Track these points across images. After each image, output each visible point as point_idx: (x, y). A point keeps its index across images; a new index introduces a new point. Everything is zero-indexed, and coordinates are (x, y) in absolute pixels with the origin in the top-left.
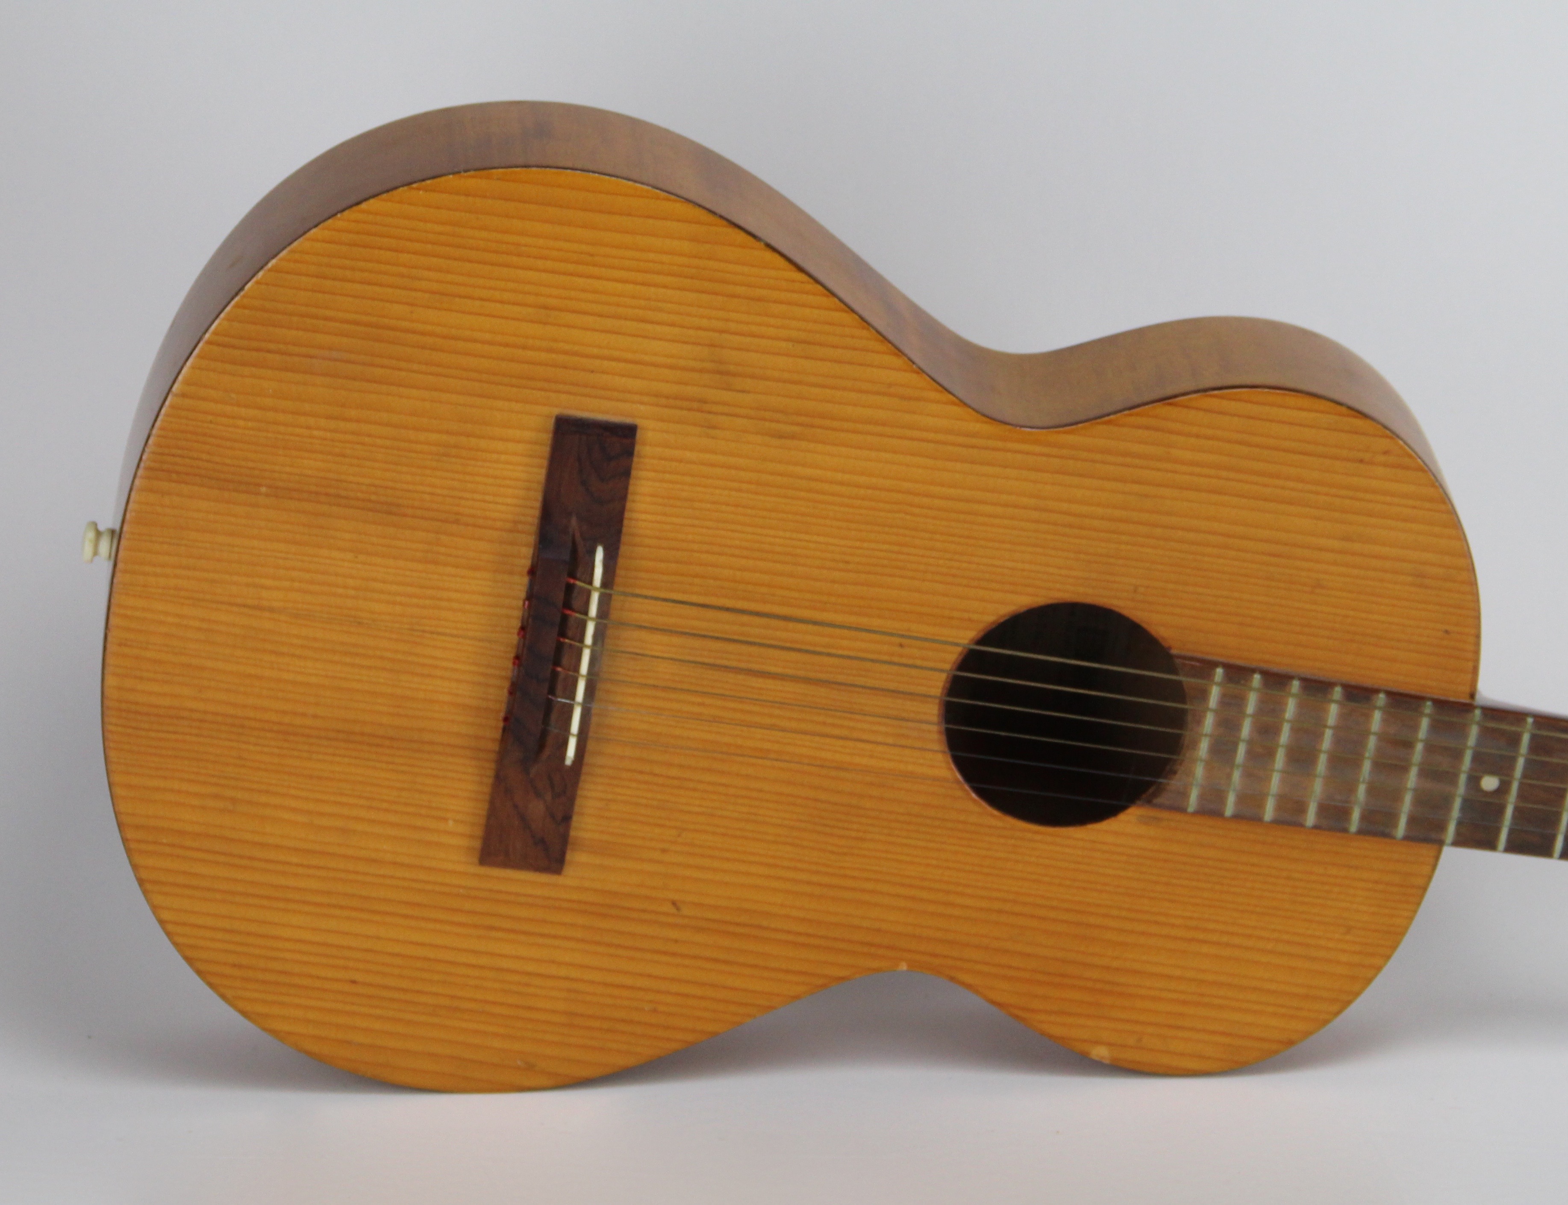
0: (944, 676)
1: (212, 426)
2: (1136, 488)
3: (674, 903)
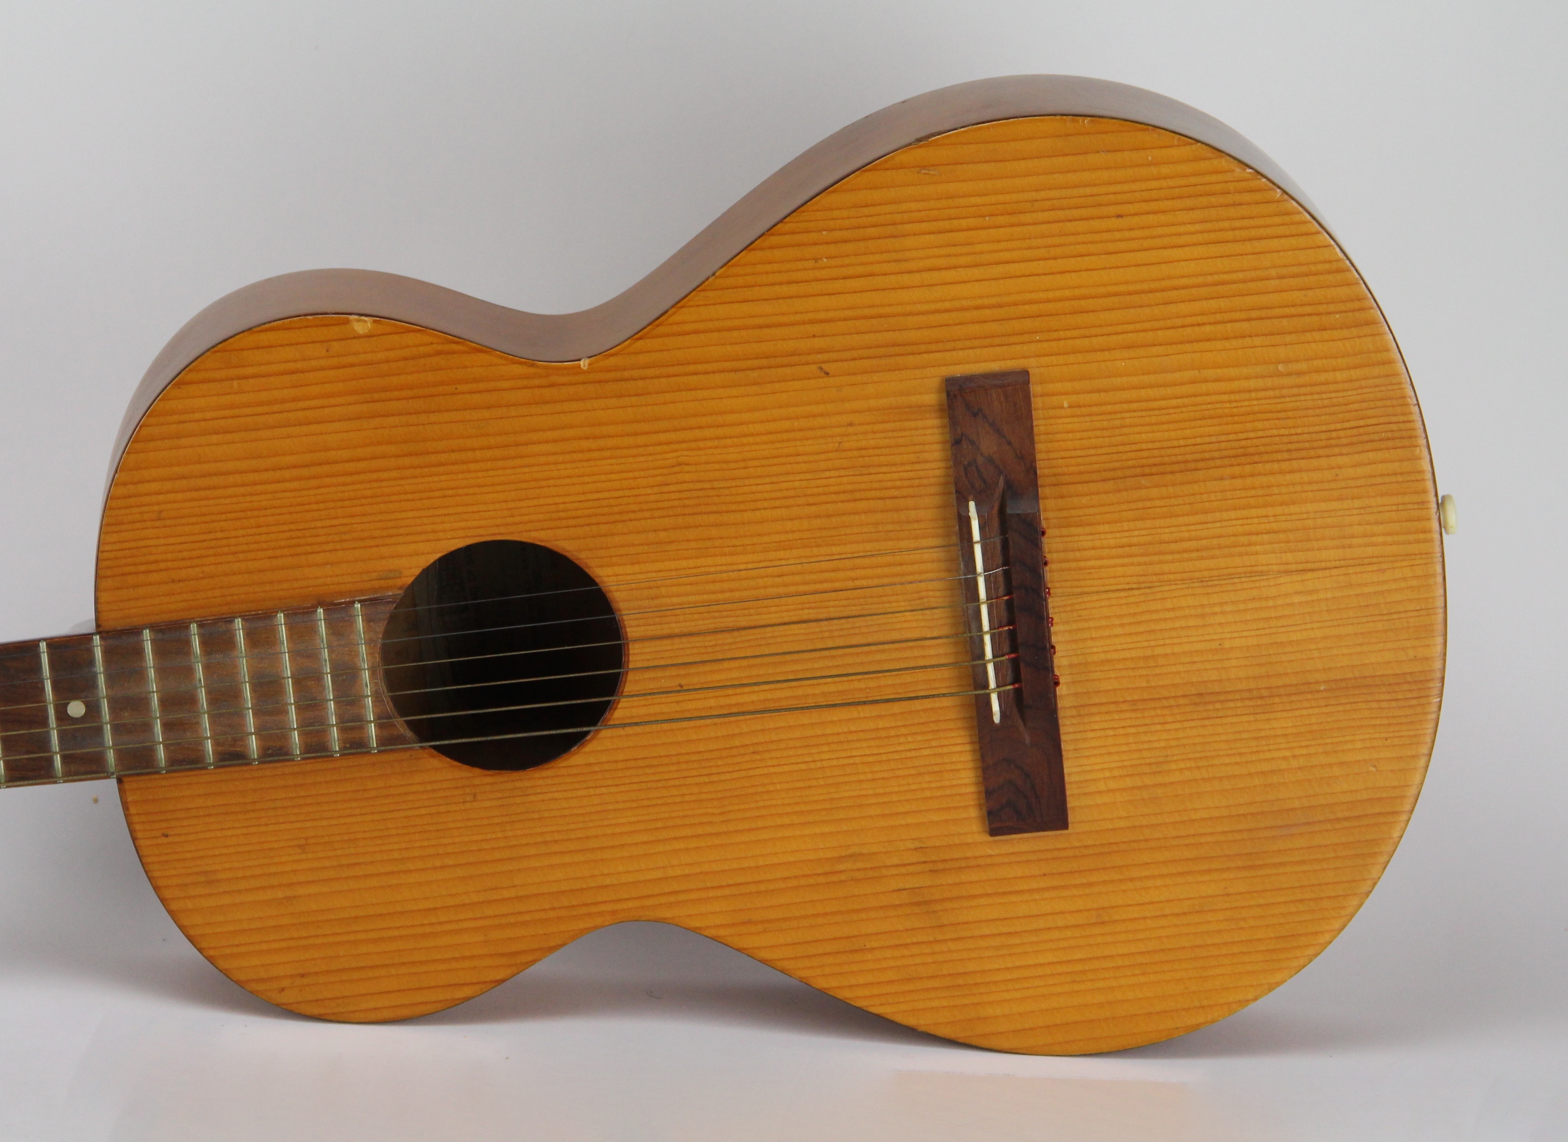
0: (631, 666)
1: (1385, 735)
2: (506, 894)
3: (827, 374)
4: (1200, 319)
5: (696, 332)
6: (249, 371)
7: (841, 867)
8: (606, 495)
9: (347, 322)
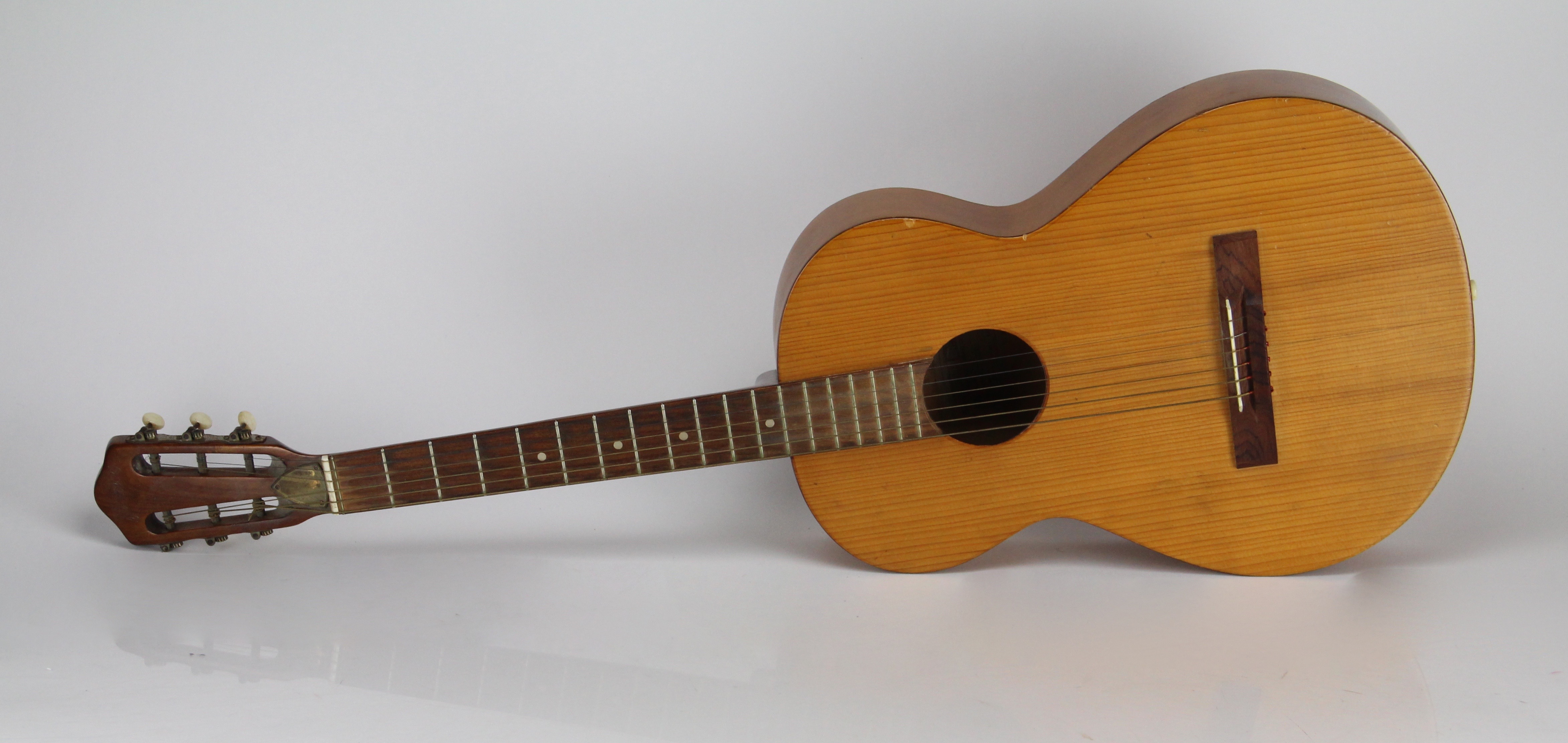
0: (1051, 391)
1: (1442, 408)
2: (988, 507)
3: (1151, 237)
4: (1346, 200)
5: (1083, 219)
6: (853, 249)
7: (1160, 487)
8: (1037, 304)
9: (903, 222)
